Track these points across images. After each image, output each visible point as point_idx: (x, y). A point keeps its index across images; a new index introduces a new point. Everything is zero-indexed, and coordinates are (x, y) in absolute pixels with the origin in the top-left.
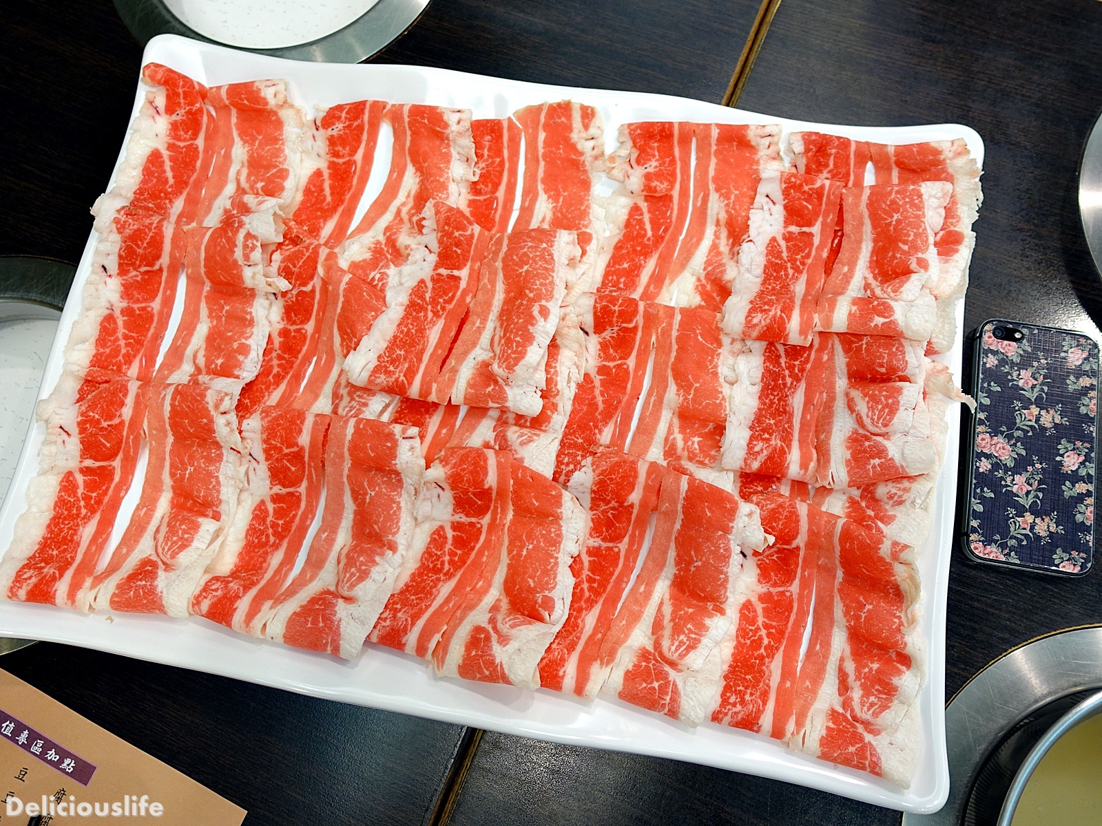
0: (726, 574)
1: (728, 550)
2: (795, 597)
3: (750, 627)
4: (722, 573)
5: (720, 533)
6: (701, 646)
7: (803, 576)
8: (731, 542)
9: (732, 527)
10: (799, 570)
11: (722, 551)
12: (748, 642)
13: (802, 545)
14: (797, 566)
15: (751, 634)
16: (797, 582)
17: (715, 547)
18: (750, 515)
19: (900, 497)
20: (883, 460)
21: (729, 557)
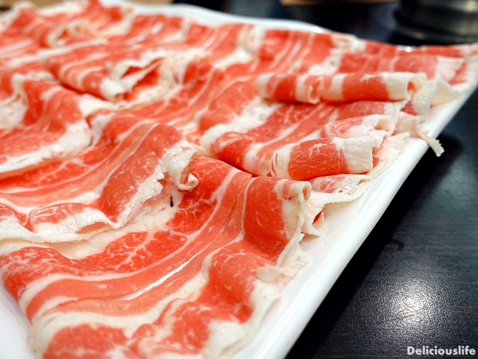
0: (136, 187)
1: (152, 169)
2: (187, 243)
3: (125, 246)
4: (133, 184)
5: (153, 153)
6: (62, 222)
7: (206, 230)
8: (158, 166)
9: (165, 152)
10: (206, 224)
11: (145, 167)
12: (113, 255)
13: (219, 200)
14: (206, 220)
15: (121, 250)
16: (197, 233)
17: (142, 161)
18: (185, 149)
19: (332, 185)
20: (325, 145)
21: (148, 175)
